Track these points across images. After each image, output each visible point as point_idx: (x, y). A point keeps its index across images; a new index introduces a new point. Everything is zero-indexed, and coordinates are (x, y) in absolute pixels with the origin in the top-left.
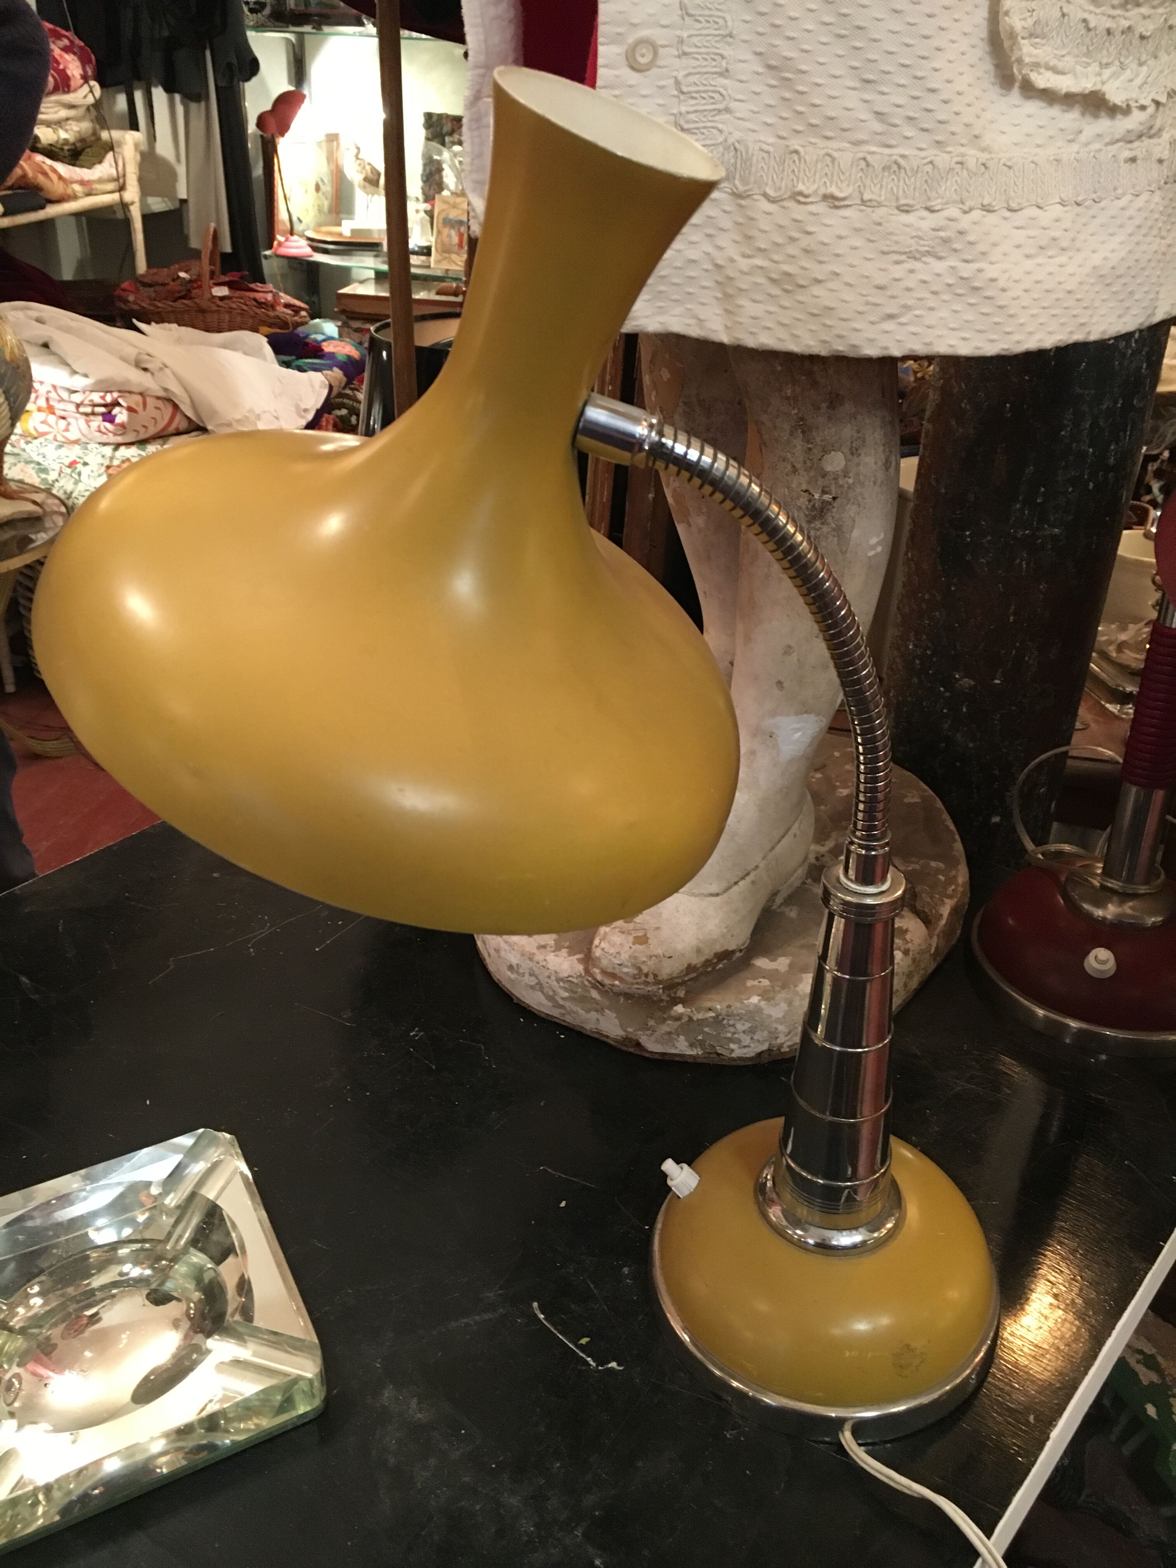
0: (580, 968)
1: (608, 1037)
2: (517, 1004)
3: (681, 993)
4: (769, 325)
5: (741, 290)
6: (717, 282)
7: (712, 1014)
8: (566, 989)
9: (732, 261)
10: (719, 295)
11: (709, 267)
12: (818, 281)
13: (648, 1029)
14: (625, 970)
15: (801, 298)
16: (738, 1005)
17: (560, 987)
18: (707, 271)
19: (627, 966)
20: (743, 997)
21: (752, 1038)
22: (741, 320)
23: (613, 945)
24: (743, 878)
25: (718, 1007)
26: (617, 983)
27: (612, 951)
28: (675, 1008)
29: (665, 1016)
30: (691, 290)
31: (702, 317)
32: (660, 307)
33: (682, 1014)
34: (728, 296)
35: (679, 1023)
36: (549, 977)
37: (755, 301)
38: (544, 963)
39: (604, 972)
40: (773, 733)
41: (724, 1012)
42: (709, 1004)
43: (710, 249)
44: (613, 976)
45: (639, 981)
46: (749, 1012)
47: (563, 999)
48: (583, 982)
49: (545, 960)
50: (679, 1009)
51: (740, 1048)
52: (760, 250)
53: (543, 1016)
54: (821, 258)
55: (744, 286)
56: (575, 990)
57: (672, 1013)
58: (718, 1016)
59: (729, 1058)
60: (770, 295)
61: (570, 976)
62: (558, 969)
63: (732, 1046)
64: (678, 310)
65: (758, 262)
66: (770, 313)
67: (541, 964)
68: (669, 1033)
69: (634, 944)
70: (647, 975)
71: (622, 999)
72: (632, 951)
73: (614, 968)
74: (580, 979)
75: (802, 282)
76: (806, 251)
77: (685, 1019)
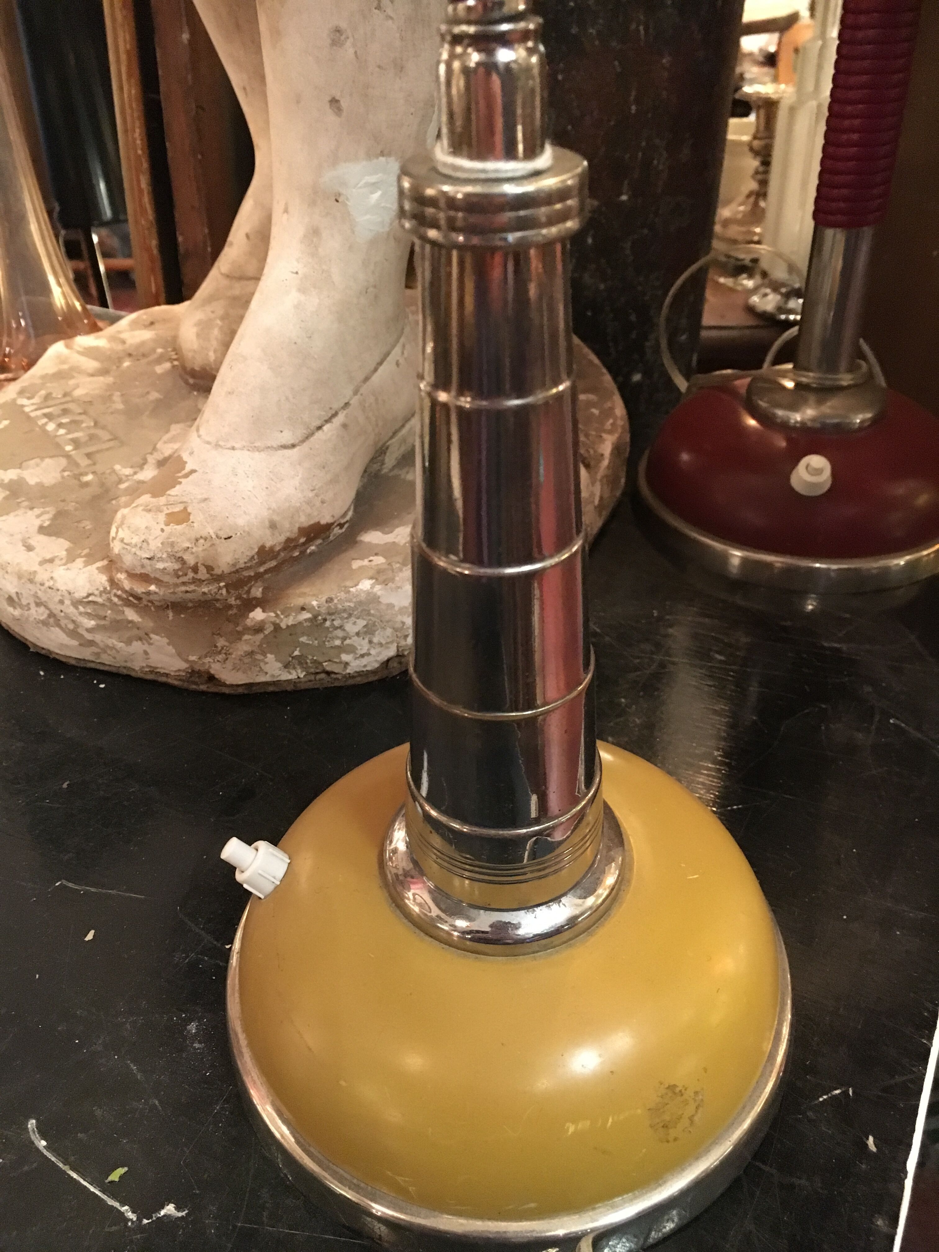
0: (103, 579)
1: (167, 675)
2: (38, 654)
3: (257, 592)
7: (307, 615)
8: (88, 615)
13: (220, 653)
14: (160, 565)
16: (342, 595)
17: (81, 614)
19: (161, 559)
20: (348, 583)
21: (370, 642)
23: (136, 531)
24: (327, 421)
25: (315, 603)
26: (153, 588)
27: (136, 540)
28: (252, 615)
29: (239, 628)
33: (263, 622)
35: (261, 636)
36: (61, 602)
38: (51, 583)
39: (131, 575)
40: (340, 195)
41: (323, 610)
42: (300, 601)
44: (145, 578)
45: (185, 579)
46: (360, 603)
47: (88, 630)
48: (109, 600)
49: (52, 578)
50: (258, 615)
51: (356, 659)
53: (73, 662)
56: (102, 613)
57: (249, 622)
58: (315, 617)
59: (344, 676)
61: (89, 595)
62: (71, 587)
63: (345, 657)
67: (47, 584)
68: (251, 654)
69: (167, 524)
70: (195, 569)
71: (171, 614)
72: (164, 535)
73: (143, 566)
74: (105, 596)
77: (269, 629)
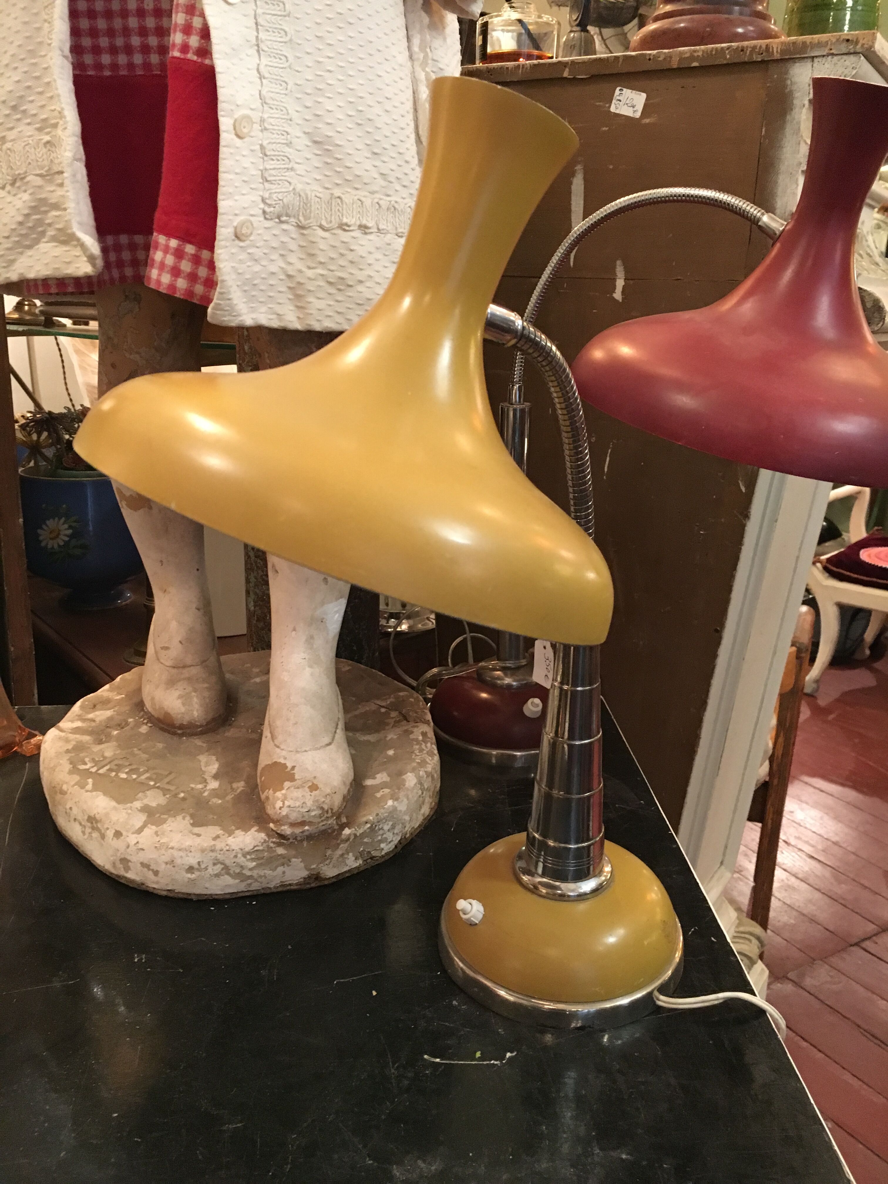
0: (263, 836)
1: (290, 885)
2: (198, 901)
3: (344, 820)
4: (330, 314)
5: (309, 291)
6: (289, 288)
7: (369, 825)
8: (252, 860)
9: (300, 271)
10: (291, 297)
11: (283, 277)
12: (361, 282)
13: (327, 859)
14: (313, 814)
15: (350, 294)
16: (382, 811)
17: (248, 860)
18: (281, 280)
19: (314, 810)
20: (382, 804)
21: (393, 833)
22: (311, 312)
23: (297, 799)
24: (337, 728)
25: (371, 818)
26: (307, 828)
27: (298, 804)
28: (344, 832)
29: (339, 842)
30: (271, 294)
31: (281, 313)
32: (252, 307)
33: (350, 834)
34: (298, 297)
35: (348, 842)
36: (236, 856)
37: (319, 298)
38: (228, 848)
39: (293, 825)
40: (323, 619)
41: (375, 821)
42: (365, 819)
43: (283, 265)
44: (303, 823)
45: (323, 819)
46: (390, 812)
47: (251, 869)
48: (268, 846)
49: (227, 845)
50: (347, 831)
51: (387, 845)
52: (321, 263)
53: (228, 897)
54: (361, 267)
55: (312, 289)
56: (261, 856)
57: (343, 837)
58: (372, 825)
59: (380, 857)
60: (329, 294)
61: (255, 847)
62: (242, 846)
63: (382, 845)
64: (263, 309)
65: (320, 271)
66: (330, 305)
67: (225, 849)
68: (342, 855)
69: (311, 792)
70: (327, 812)
71: (305, 844)
72: (312, 797)
73: (303, 817)
74: (265, 845)
75: (351, 283)
76: (352, 262)
77: (352, 837)
